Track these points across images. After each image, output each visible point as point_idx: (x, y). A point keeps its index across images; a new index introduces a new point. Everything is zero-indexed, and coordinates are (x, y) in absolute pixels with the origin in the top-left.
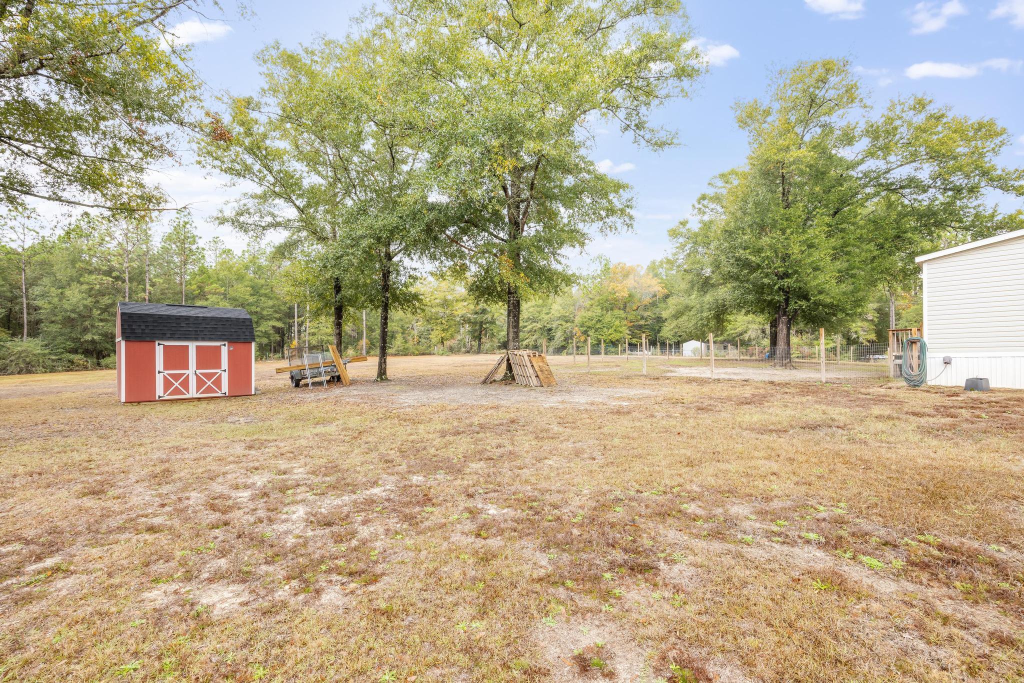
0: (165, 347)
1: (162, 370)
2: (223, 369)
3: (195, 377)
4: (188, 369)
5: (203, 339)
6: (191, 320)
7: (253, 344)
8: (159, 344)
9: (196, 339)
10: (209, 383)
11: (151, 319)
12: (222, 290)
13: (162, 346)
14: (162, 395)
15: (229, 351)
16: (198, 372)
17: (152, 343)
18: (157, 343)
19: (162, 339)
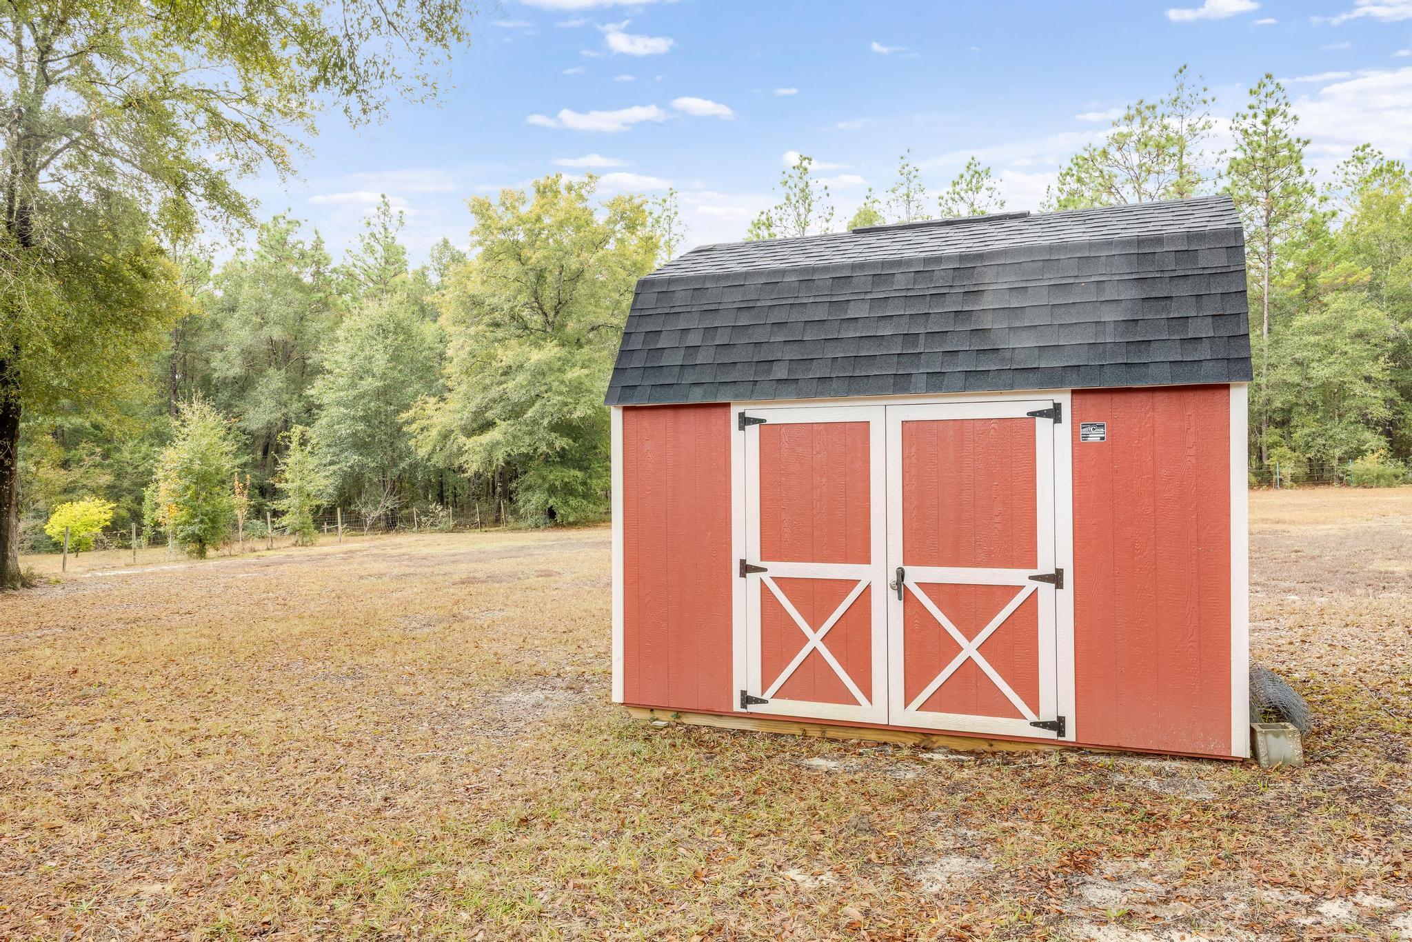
0: (771, 435)
1: (754, 559)
2: (1045, 566)
3: (897, 607)
4: (864, 557)
5: (937, 383)
6: (901, 282)
7: (1239, 400)
8: (745, 421)
9: (900, 384)
10: (970, 649)
11: (733, 299)
12: (1365, 275)
13: (753, 430)
14: (755, 692)
15: (1080, 448)
16: (916, 575)
17: (715, 415)
18: (735, 411)
19: (754, 390)
